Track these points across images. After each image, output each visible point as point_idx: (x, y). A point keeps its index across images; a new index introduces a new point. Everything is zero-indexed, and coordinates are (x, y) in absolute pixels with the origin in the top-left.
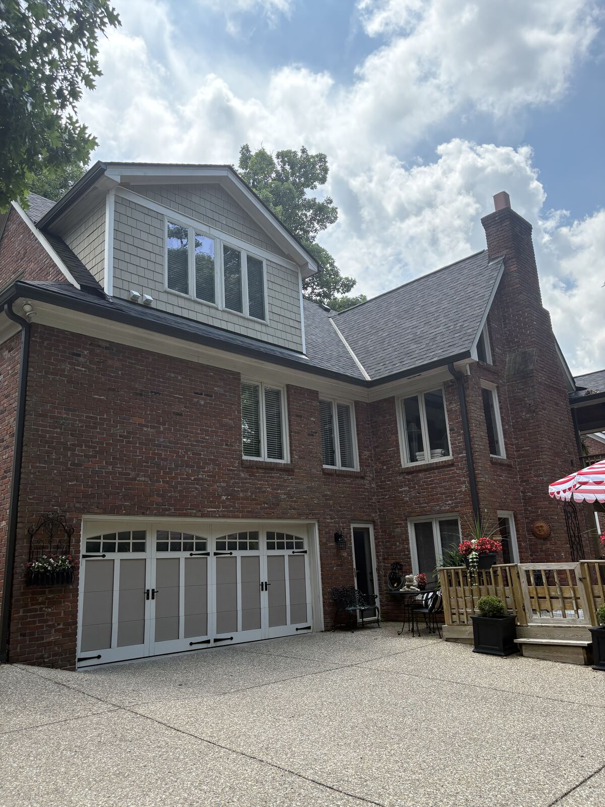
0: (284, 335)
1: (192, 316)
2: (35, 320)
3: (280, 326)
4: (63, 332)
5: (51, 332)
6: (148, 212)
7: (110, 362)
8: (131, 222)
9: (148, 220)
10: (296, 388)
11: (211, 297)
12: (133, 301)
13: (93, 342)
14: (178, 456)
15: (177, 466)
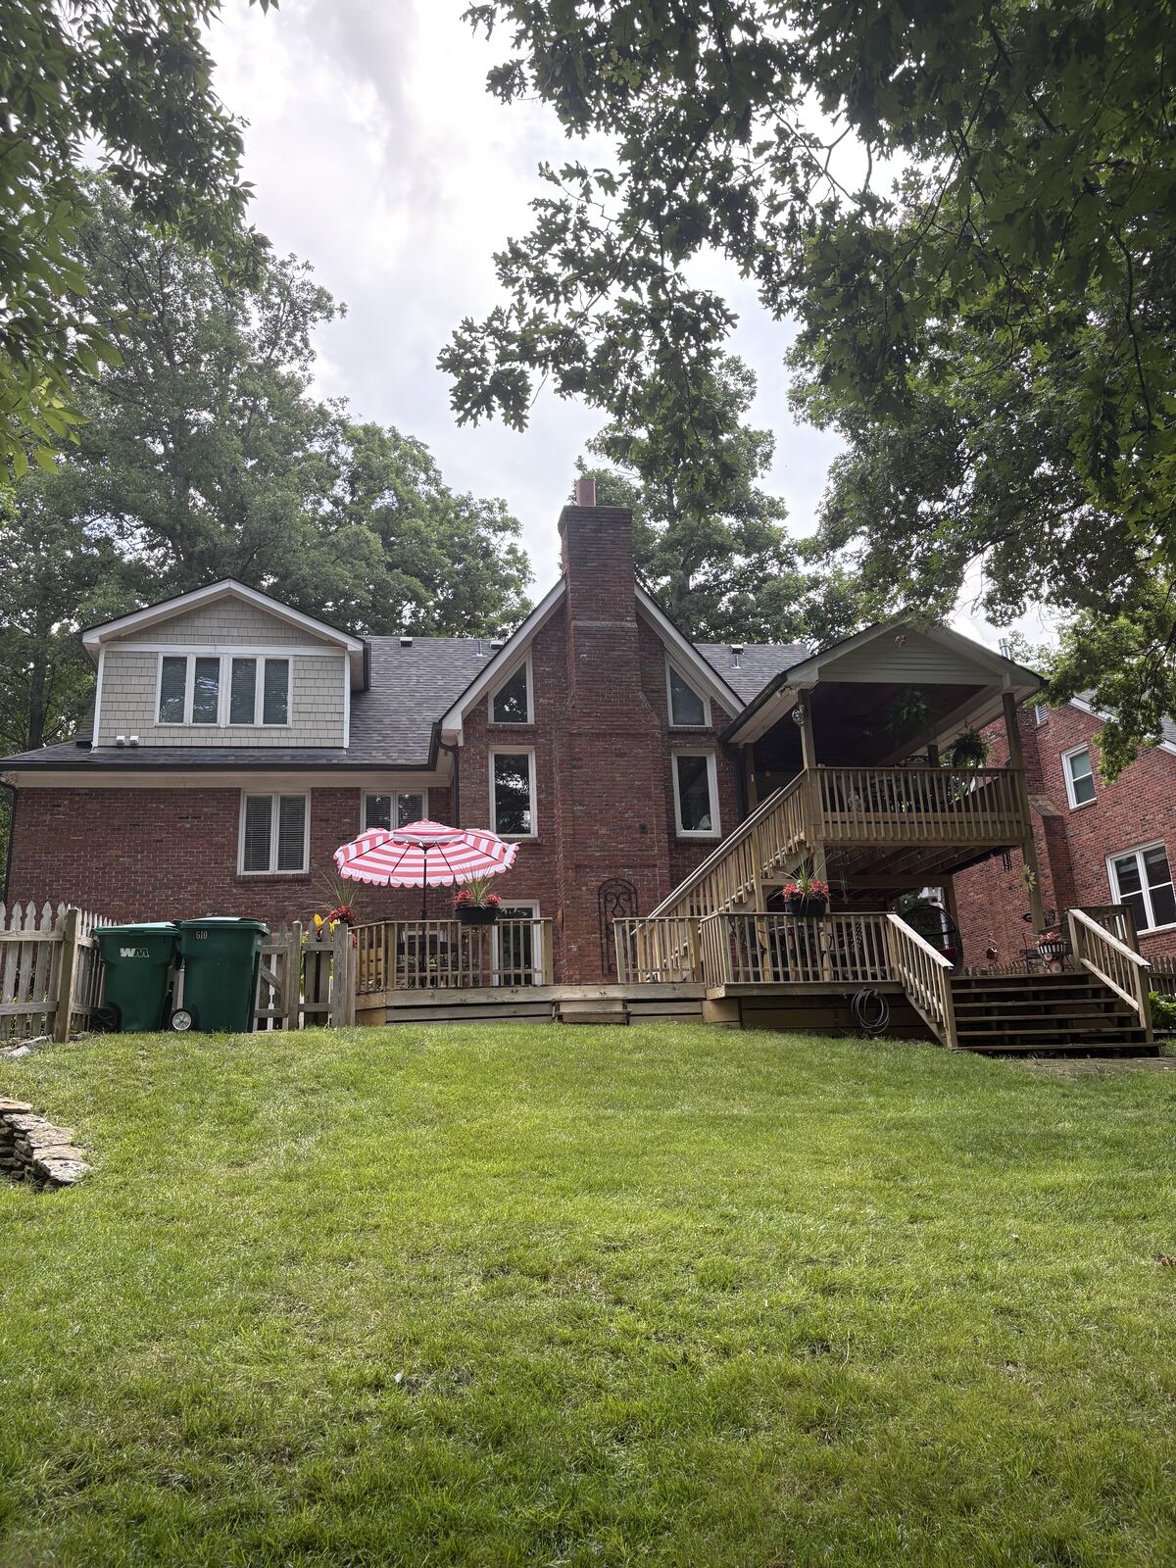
0: (314, 734)
1: (186, 742)
2: (17, 786)
3: (309, 725)
4: (45, 789)
5: (33, 793)
6: (142, 655)
7: (88, 806)
8: (121, 672)
9: (140, 663)
10: (323, 790)
11: (212, 717)
12: (120, 746)
13: (72, 792)
14: (156, 879)
15: (155, 889)
